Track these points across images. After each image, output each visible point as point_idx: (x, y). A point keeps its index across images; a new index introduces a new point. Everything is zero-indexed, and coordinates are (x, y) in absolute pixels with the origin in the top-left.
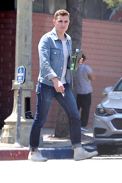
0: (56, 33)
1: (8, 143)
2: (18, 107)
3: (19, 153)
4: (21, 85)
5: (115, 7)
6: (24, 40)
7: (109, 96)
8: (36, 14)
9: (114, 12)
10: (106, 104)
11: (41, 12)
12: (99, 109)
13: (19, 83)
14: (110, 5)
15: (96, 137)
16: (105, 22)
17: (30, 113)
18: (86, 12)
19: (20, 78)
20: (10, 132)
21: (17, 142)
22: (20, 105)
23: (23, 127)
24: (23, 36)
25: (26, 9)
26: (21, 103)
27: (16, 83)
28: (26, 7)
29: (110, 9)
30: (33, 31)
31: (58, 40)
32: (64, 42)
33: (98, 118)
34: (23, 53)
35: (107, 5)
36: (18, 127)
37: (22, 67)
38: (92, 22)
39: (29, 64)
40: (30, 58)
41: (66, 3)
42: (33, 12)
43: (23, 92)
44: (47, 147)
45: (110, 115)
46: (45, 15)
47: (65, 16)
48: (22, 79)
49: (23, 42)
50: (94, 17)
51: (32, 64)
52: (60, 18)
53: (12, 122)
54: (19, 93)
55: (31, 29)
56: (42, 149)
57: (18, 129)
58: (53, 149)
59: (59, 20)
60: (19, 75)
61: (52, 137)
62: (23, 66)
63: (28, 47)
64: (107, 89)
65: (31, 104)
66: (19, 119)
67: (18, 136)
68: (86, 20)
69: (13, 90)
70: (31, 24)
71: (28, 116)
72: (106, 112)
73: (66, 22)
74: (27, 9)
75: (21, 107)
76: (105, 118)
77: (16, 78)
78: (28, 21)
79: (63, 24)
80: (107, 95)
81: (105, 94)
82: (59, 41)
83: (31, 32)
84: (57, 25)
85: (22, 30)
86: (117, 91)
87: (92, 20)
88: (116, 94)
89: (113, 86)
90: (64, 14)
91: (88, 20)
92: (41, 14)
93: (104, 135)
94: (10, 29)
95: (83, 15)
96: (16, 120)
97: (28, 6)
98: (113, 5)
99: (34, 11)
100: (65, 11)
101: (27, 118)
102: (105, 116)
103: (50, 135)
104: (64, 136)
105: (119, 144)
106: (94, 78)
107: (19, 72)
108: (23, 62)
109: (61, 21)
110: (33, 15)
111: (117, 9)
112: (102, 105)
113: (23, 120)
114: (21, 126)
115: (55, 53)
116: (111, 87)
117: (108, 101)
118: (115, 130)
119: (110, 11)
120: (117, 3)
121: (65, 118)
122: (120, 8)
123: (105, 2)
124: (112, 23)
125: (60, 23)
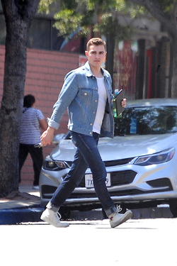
0: (89, 68)
5: (67, 34)
7: (60, 146)
9: (66, 41)
12: (48, 162)
14: (61, 31)
15: (44, 197)
16: (55, 53)
18: (31, 39)
29: (62, 36)
31: (92, 77)
33: (47, 173)
35: (58, 31)
41: (5, 28)
45: (61, 169)
47: (99, 46)
50: (41, 47)
59: (92, 50)
64: (58, 137)
68: (31, 50)
72: (56, 166)
73: (100, 53)
76: (56, 174)
79: (97, 56)
80: (57, 144)
81: (55, 143)
82: (93, 78)
84: (91, 57)
87: (39, 51)
88: (69, 142)
89: (65, 133)
90: (97, 44)
91: (34, 50)
95: (27, 44)
98: (65, 32)
100: (99, 39)
102: (56, 170)
104: (4, 196)
105: (72, 205)
111: (70, 36)
112: (51, 157)
115: (86, 94)
116: (63, 135)
117: (59, 152)
119: (62, 39)
120: (71, 29)
121: (4, 173)
122: (74, 36)
123: (55, 28)
124: (64, 54)
125: (93, 55)
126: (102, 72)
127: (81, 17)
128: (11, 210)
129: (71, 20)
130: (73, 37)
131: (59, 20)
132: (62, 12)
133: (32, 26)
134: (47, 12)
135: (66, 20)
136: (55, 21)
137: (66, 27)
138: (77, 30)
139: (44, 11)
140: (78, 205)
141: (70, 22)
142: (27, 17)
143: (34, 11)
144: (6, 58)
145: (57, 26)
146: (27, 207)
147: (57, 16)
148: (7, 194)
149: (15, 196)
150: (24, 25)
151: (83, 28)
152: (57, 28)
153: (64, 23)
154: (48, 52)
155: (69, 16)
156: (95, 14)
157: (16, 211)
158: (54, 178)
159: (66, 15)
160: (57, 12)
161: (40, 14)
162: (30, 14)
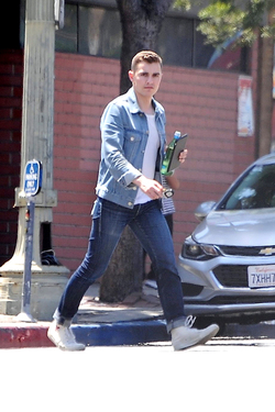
0: (134, 99)
1: (7, 314)
2: (27, 242)
3: (28, 334)
4: (32, 199)
5: (220, 42)
6: (38, 106)
7: (208, 221)
8: (64, 55)
9: (218, 53)
10: (203, 236)
11: (73, 52)
12: (188, 246)
13: (29, 195)
14: (210, 37)
16: (200, 71)
17: (51, 253)
19: (30, 184)
20: (10, 293)
21: (25, 311)
22: (30, 238)
23: (36, 282)
24: (37, 100)
25: (42, 45)
26: (32, 235)
27: (23, 194)
28: (43, 41)
29: (211, 45)
30: (56, 90)
31: (139, 113)
32: (151, 118)
33: (187, 264)
34: (36, 134)
35: (205, 37)
36: (26, 282)
37: (35, 161)
38: (174, 71)
39: (48, 156)
40: (50, 143)
42: (56, 50)
43: (37, 213)
44: (85, 323)
45: (211, 257)
46: (81, 57)
47: (153, 64)
48: (35, 186)
49: (37, 112)
51: (55, 157)
52: (143, 68)
53: (15, 273)
54: (29, 212)
55: (52, 87)
56: (76, 326)
57: (26, 286)
58: (98, 326)
59: (141, 71)
60: (28, 177)
61: (93, 301)
62: (37, 159)
63: (46, 122)
64: (204, 206)
65: (53, 236)
66: (28, 265)
67: (27, 300)
69: (17, 208)
70: (52, 76)
71: (47, 259)
72: (202, 253)
73: (155, 75)
74: (45, 45)
75: (32, 242)
76: (201, 265)
77: (23, 183)
78: (46, 70)
79: (150, 80)
80: (204, 218)
81: (199, 215)
82: (140, 115)
83: (52, 93)
84: (138, 81)
85: (35, 87)
86: (224, 209)
87: (175, 68)
88: (222, 215)
89: (216, 200)
90: (150, 60)
92: (73, 56)
93: (198, 298)
94: (10, 86)
96: (21, 268)
97: (47, 40)
98: (216, 39)
99: (58, 50)
100: (154, 54)
101: (44, 263)
102: (199, 260)
103: (91, 298)
104: (120, 300)
105: (228, 315)
106: (178, 185)
107: (28, 172)
108: (36, 151)
109: (145, 74)
110: (56, 57)
111: (225, 45)
112: (194, 239)
113: (36, 267)
114: (32, 280)
115: (132, 139)
116: (212, 203)
117: (206, 230)
118: (221, 287)
119: (210, 49)
120: (225, 34)
121: (120, 264)
122: (231, 44)
123: (200, 32)
124: (215, 73)
125: (143, 77)
126: (153, 105)
127: (243, 15)
128: (131, 324)
129: (226, 20)
130: (229, 47)
131: (206, 20)
132: (211, 7)
133: (163, 29)
134: (188, 7)
135: (218, 20)
136: (199, 21)
137: (217, 30)
138: (235, 34)
139: (183, 6)
140: (237, 315)
141: (224, 23)
142: (156, 14)
143: (166, 5)
144: (121, 81)
145: (203, 28)
146: (155, 318)
147: (203, 14)
148: (124, 296)
149: (137, 301)
150: (151, 27)
151: (246, 32)
152: (204, 32)
153: (214, 24)
154: (189, 70)
155: (222, 12)
156: (264, 9)
157: (139, 324)
158: (198, 272)
159: (218, 12)
160: (203, 6)
161: (176, 9)
162: (160, 9)
